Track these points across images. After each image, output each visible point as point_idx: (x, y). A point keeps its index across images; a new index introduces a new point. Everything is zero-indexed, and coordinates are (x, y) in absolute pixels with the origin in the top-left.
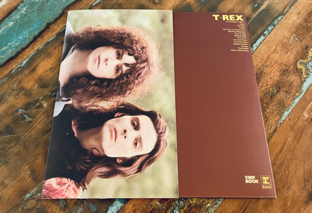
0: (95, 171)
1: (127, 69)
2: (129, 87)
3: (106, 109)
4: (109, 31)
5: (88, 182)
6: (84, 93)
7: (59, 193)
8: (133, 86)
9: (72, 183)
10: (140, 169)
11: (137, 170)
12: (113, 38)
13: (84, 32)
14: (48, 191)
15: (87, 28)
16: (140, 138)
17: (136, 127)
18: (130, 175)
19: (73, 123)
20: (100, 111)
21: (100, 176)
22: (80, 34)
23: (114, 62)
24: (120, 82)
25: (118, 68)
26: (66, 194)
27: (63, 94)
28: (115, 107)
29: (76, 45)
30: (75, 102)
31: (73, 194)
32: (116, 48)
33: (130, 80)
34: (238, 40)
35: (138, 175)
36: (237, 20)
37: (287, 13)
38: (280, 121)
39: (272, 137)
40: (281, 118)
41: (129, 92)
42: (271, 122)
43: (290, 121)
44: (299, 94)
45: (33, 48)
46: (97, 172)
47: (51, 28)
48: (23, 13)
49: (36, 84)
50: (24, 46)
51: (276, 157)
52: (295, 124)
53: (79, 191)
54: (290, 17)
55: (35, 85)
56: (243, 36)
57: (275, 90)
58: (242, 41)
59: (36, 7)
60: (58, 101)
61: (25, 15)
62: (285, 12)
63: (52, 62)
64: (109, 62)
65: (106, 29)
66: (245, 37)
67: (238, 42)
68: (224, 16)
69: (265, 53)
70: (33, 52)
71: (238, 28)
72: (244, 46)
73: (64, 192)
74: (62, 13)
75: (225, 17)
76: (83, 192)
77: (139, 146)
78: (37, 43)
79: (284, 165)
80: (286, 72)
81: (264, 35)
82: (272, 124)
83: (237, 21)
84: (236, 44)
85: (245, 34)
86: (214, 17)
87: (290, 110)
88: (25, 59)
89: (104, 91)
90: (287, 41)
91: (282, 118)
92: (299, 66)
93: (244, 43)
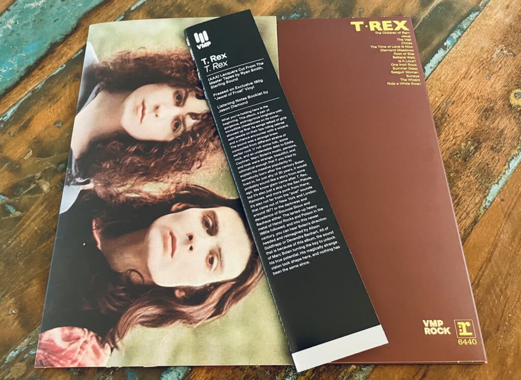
0: (134, 315)
1: (195, 123)
2: (197, 156)
3: (155, 198)
4: (160, 57)
5: (121, 335)
6: (114, 168)
7: (66, 357)
8: (206, 154)
9: (92, 337)
10: (219, 310)
11: (213, 311)
12: (167, 69)
13: (117, 60)
14: (46, 354)
15: (123, 53)
16: (220, 250)
17: (212, 230)
18: (200, 320)
19: (94, 224)
20: (145, 201)
21: (142, 323)
22: (109, 64)
23: (171, 112)
24: (182, 147)
25: (178, 122)
26: (80, 359)
27: (78, 171)
28: (172, 192)
29: (102, 83)
30: (99, 185)
31: (92, 359)
32: (172, 86)
33: (199, 142)
34: (400, 65)
35: (214, 320)
36: (397, 29)
37: (485, 6)
38: (483, 203)
39: (469, 234)
40: (485, 197)
41: (197, 164)
42: (466, 206)
43: (503, 202)
44: (517, 153)
45: (25, 89)
46: (138, 315)
47: (57, 52)
48: (8, 29)
49: (29, 151)
50: (9, 84)
51: (480, 270)
52: (513, 209)
53: (104, 351)
54: (491, 15)
55: (27, 151)
56: (408, 57)
57: (470, 146)
58: (407, 66)
59: (31, 17)
60: (68, 184)
61: (13, 31)
62: (480, 5)
63: (59, 110)
64: (162, 112)
65: (155, 53)
66: (413, 59)
67: (401, 69)
68: (371, 23)
69: (448, 79)
70: (26, 95)
71: (399, 43)
72: (411, 76)
73: (77, 354)
74: (77, 25)
75: (375, 24)
76: (111, 354)
77: (218, 264)
78: (32, 79)
79: (497, 285)
80: (490, 112)
81: (445, 48)
82: (469, 209)
83: (397, 31)
84: (397, 72)
85: (413, 54)
86: (354, 25)
87: (501, 183)
88: (10, 108)
89: (153, 165)
90: (489, 56)
91: (487, 198)
92: (514, 101)
93: (411, 70)
